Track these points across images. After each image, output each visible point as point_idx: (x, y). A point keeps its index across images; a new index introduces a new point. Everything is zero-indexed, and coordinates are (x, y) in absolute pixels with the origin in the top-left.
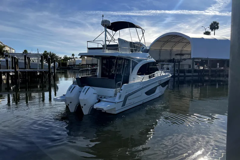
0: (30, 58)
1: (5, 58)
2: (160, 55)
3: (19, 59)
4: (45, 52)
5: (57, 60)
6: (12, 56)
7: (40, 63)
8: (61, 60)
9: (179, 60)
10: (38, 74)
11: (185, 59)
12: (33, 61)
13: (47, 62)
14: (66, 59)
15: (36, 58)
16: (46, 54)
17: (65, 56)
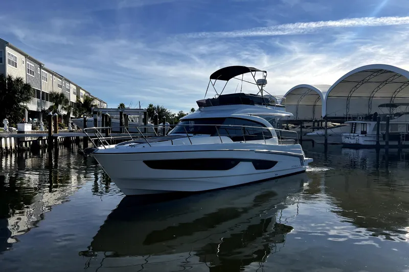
0: (127, 116)
1: (93, 116)
2: (347, 108)
3: (112, 117)
4: (151, 106)
5: (168, 119)
6: (103, 113)
7: (143, 124)
8: (174, 118)
9: (388, 116)
11: (399, 115)
12: (132, 121)
13: (153, 122)
15: (137, 116)
16: (151, 110)
17: (180, 112)
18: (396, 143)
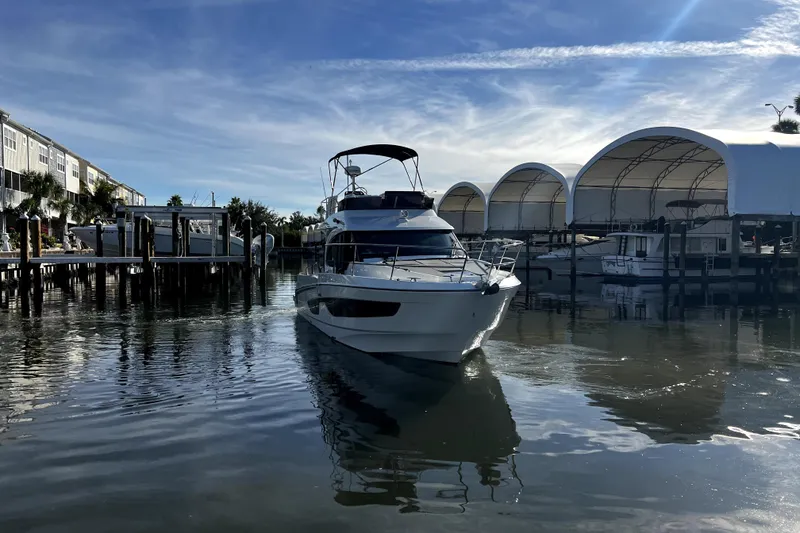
0: (188, 221)
1: (115, 222)
2: (612, 208)
3: (156, 224)
4: (235, 201)
5: (271, 228)
6: (137, 215)
7: (220, 237)
8: (284, 227)
9: (683, 223)
10: (213, 271)
11: (702, 221)
12: (198, 231)
13: (240, 234)
14: (298, 222)
15: (207, 221)
16: (236, 208)
17: (294, 214)
18: (698, 273)
